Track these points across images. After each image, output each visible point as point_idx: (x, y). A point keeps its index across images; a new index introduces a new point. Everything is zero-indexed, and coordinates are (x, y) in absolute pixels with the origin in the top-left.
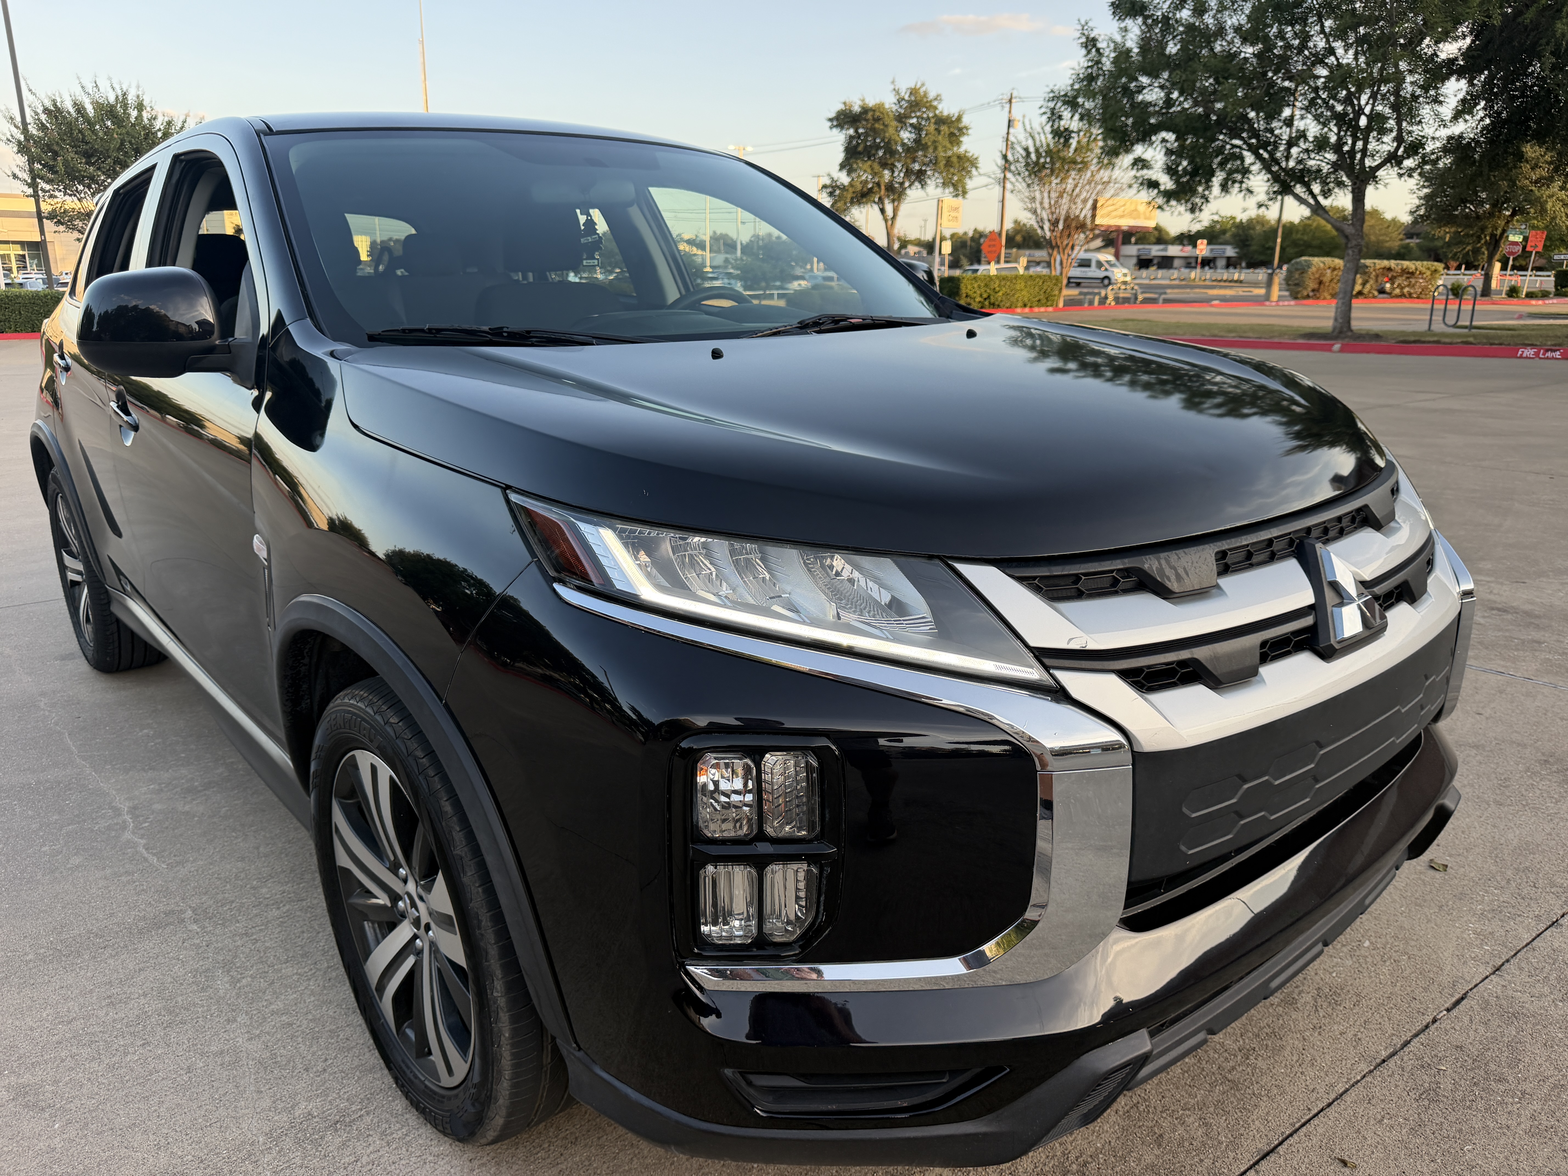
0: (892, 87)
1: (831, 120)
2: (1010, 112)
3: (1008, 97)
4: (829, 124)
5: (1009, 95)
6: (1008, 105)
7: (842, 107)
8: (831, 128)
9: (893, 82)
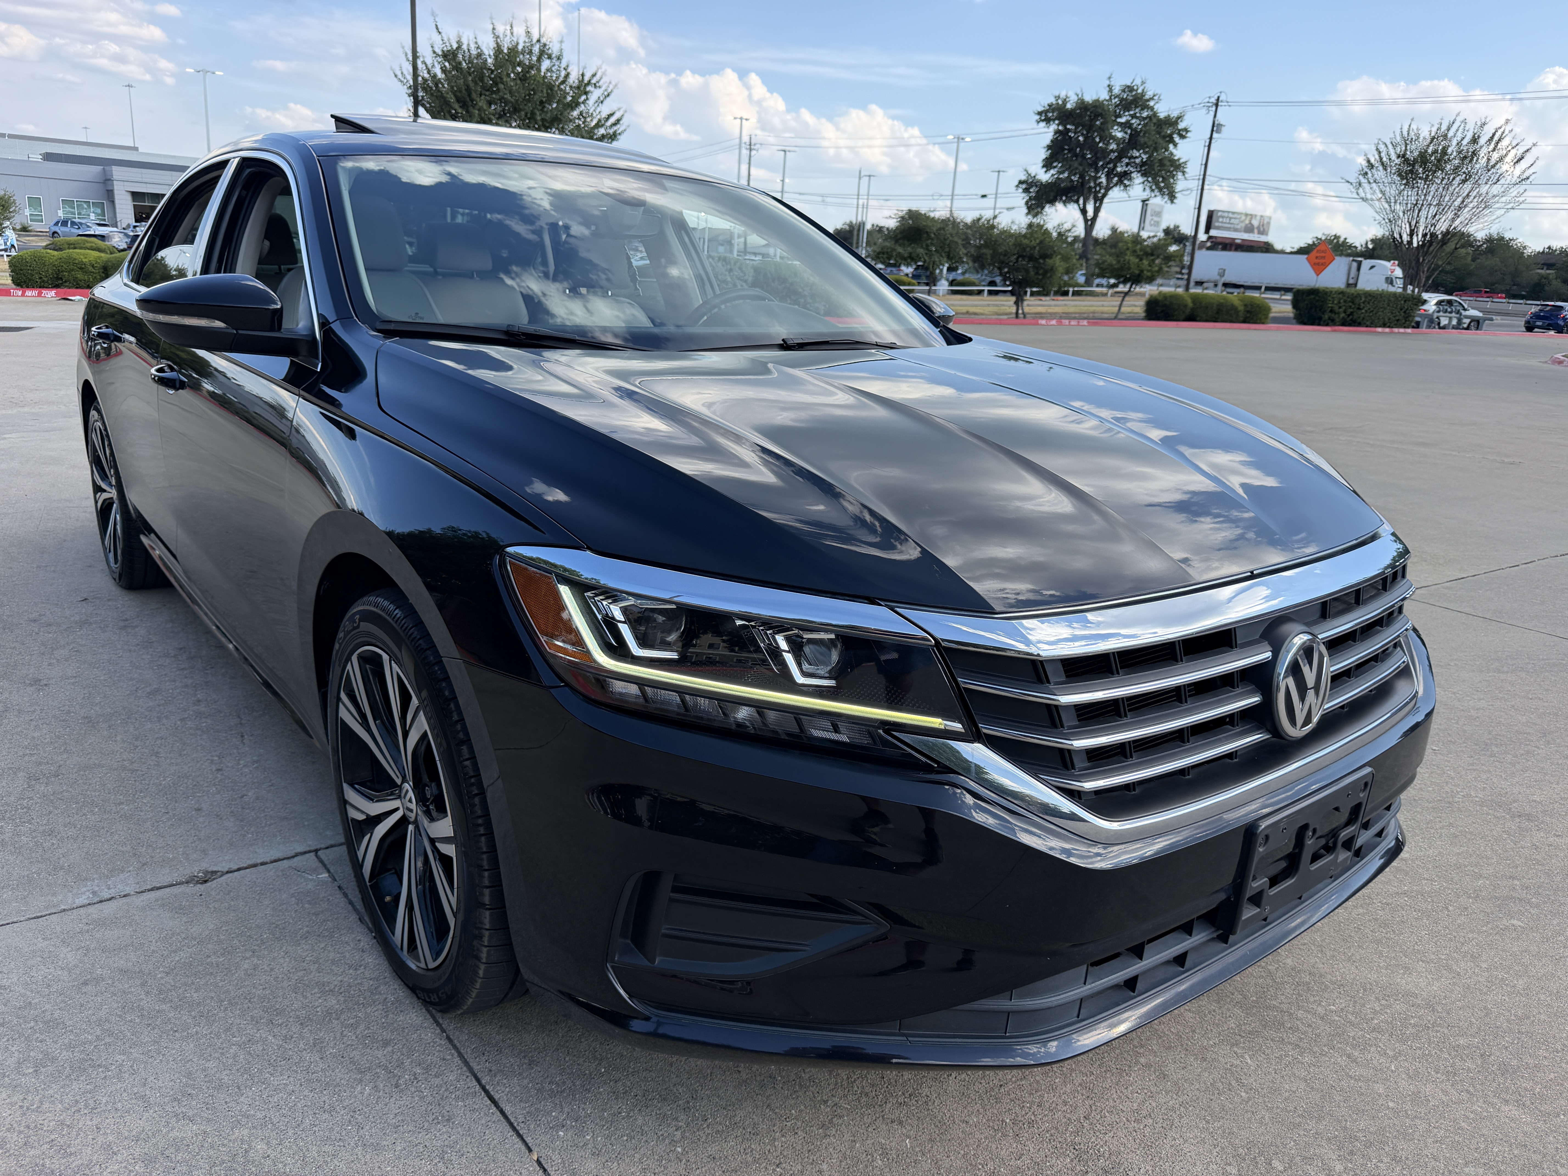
0: (1108, 83)
1: (1040, 113)
2: (1215, 116)
3: (1213, 100)
4: (1038, 117)
5: (1216, 97)
6: (1214, 108)
7: (1053, 100)
8: (1038, 122)
9: (1110, 78)
